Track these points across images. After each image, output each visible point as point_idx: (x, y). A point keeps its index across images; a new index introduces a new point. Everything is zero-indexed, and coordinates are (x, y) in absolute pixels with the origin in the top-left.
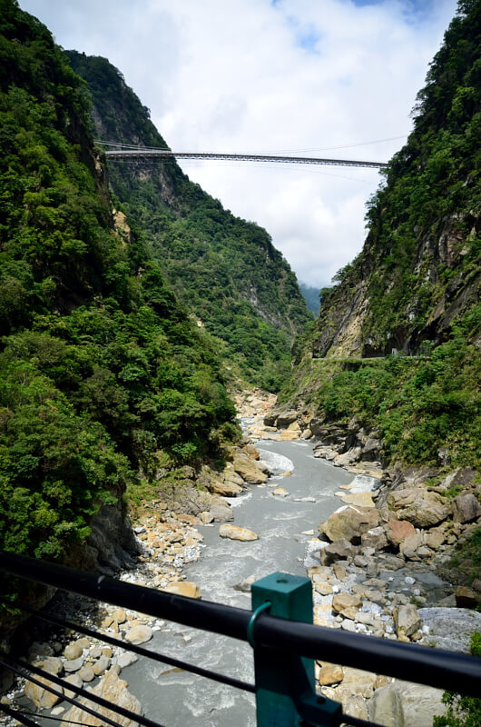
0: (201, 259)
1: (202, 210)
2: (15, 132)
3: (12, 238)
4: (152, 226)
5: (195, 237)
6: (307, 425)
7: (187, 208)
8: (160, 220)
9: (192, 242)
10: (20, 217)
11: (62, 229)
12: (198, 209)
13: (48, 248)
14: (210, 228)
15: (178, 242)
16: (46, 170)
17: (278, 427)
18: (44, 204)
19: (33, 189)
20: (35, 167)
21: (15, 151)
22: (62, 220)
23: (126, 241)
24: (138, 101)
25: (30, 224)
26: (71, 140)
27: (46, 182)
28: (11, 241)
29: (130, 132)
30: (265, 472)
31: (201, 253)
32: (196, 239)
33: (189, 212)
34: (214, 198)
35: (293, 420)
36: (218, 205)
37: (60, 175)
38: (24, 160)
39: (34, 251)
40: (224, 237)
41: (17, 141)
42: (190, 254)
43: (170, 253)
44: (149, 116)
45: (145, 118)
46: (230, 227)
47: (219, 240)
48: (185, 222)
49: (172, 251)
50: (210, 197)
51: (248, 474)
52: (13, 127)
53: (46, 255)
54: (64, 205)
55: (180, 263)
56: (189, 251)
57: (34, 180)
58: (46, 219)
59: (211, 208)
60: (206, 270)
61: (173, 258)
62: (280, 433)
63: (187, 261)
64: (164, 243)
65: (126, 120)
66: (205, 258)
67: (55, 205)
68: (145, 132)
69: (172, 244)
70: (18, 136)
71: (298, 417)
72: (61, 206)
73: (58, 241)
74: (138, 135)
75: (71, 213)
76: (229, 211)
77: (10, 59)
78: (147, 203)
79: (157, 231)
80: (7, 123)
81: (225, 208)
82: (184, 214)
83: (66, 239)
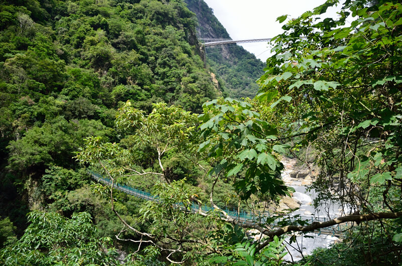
0: (247, 88)
1: (246, 61)
2: (173, 49)
3: (177, 99)
4: (220, 72)
5: (243, 75)
6: (314, 177)
7: (237, 60)
8: (223, 68)
9: (242, 79)
10: (180, 89)
11: (199, 93)
12: (243, 60)
13: (194, 102)
14: (251, 70)
15: (234, 79)
16: (189, 66)
17: (299, 177)
18: (191, 82)
19: (184, 75)
20: (184, 65)
21: (174, 58)
22: (199, 89)
23: (216, 88)
24: (207, 6)
25: (185, 92)
26: (191, 44)
27: (189, 72)
28: (178, 101)
29: (204, 23)
30: (298, 203)
31: (247, 84)
32: (244, 77)
33: (238, 62)
34: (251, 53)
35: (307, 175)
36: (253, 57)
37: (194, 67)
38: (178, 62)
39: (189, 105)
40: (258, 74)
41: (175, 53)
42: (241, 85)
43: (230, 86)
44: (213, 13)
45: (211, 14)
46: (261, 68)
47: (255, 76)
48: (236, 67)
49: (231, 84)
50: (248, 53)
51: (290, 204)
52: (172, 46)
53: (194, 106)
54: (198, 81)
55: (236, 90)
56: (241, 83)
57: (183, 71)
58: (192, 89)
59: (250, 59)
60: (250, 93)
61: (232, 88)
62: (300, 181)
63: (240, 89)
64: (227, 81)
65: (201, 17)
66: (249, 87)
67: (194, 82)
68: (212, 22)
69: (231, 81)
70: (175, 51)
71: (310, 173)
72: (197, 82)
73: (198, 99)
74: (208, 24)
75: (202, 85)
76: (260, 60)
77: (165, 13)
78: (216, 59)
79: (222, 74)
80: (169, 45)
81: (257, 58)
82: (235, 63)
83: (202, 98)
